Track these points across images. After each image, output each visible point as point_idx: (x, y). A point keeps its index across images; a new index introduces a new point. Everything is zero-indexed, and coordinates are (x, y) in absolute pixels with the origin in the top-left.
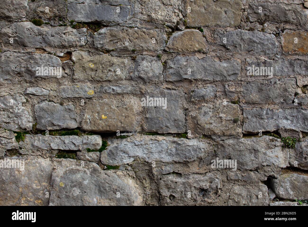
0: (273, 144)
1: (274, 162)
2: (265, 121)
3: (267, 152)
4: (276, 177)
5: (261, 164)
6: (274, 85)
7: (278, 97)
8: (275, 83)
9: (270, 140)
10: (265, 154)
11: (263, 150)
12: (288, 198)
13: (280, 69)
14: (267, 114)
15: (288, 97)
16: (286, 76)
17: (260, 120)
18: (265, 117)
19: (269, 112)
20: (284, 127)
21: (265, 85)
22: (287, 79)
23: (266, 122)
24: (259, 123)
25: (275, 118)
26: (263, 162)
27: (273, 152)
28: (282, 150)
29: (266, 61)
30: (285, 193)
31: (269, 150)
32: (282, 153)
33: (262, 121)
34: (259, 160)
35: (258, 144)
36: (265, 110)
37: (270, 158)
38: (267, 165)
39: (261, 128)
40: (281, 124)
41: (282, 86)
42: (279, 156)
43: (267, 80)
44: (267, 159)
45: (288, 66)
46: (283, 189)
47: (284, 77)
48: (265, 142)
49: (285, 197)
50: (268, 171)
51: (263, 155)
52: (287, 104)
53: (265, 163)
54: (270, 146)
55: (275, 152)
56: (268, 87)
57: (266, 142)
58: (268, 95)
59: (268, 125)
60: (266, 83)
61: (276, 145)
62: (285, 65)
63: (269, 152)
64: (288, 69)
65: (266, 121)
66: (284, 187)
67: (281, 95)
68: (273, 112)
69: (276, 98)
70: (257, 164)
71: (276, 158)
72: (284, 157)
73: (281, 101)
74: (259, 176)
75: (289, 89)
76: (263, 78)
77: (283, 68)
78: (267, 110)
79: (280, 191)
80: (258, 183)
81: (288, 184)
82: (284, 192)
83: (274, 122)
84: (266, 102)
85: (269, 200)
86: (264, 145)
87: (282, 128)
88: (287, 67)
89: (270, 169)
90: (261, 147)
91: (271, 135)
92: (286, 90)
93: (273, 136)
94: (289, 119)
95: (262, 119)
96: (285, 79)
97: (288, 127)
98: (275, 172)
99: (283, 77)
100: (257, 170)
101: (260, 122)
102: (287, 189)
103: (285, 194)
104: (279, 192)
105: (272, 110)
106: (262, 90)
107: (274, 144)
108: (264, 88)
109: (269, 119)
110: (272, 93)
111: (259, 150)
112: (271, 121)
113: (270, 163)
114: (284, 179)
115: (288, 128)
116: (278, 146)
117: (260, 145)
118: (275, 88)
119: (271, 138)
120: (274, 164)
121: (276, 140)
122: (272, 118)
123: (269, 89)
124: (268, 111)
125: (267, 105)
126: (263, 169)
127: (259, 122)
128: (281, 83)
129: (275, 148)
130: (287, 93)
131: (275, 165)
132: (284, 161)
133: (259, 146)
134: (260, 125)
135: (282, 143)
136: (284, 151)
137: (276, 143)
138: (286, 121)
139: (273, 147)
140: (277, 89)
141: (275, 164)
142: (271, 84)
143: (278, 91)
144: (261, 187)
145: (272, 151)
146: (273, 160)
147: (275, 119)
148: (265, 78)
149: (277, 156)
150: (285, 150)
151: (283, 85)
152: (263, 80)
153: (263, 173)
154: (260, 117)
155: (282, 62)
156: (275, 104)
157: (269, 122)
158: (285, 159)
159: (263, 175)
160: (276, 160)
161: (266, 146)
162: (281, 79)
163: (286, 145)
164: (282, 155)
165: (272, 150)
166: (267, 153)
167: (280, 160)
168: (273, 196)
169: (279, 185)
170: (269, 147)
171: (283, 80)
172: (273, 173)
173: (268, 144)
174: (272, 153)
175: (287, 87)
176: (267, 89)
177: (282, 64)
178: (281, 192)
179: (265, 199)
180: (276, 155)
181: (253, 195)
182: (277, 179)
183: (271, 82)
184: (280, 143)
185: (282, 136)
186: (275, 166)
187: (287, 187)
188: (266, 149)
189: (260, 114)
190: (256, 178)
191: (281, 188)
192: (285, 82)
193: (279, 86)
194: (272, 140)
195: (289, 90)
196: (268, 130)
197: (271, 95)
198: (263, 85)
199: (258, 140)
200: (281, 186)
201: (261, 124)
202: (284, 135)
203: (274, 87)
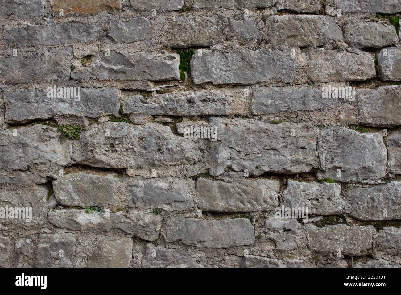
0: (46, 135)
1: (50, 159)
2: (33, 106)
3: (40, 145)
4: (54, 178)
5: (32, 162)
6: (40, 57)
7: (48, 74)
8: (43, 54)
9: (43, 130)
10: (37, 148)
11: (35, 144)
12: (73, 205)
13: (49, 36)
14: (36, 96)
15: (62, 72)
16: (59, 44)
17: (27, 104)
18: (33, 100)
19: (39, 94)
20: (60, 112)
21: (29, 58)
22: (60, 49)
23: (36, 107)
24: (26, 108)
25: (47, 101)
26: (35, 159)
27: (48, 145)
28: (61, 143)
29: (28, 26)
30: (68, 198)
31: (42, 143)
32: (61, 146)
33: (30, 106)
34: (29, 157)
35: (26, 136)
36: (32, 91)
37: (45, 154)
38: (41, 163)
39: (29, 115)
40: (56, 108)
41: (51, 58)
42: (56, 151)
43: (32, 51)
44: (41, 155)
45: (61, 31)
46: (65, 194)
47: (56, 46)
48: (36, 133)
49: (68, 204)
50: (44, 170)
51: (34, 150)
52: (63, 81)
53: (37, 160)
54: (43, 137)
55: (50, 145)
56: (33, 60)
57: (38, 133)
58: (33, 71)
59: (37, 111)
60: (30, 56)
61: (51, 136)
62: (56, 30)
63: (42, 146)
64: (62, 36)
65: (36, 105)
66: (65, 190)
67: (51, 70)
68: (43, 93)
69: (47, 74)
70: (27, 162)
71: (53, 153)
72: (64, 152)
73: (54, 78)
74: (33, 177)
75: (60, 61)
76: (27, 49)
77: (53, 35)
78: (35, 92)
79: (60, 196)
80: (32, 186)
81: (71, 186)
82: (66, 198)
83: (47, 106)
84: (33, 81)
85: (47, 208)
86: (35, 136)
87: (58, 113)
88: (60, 33)
89: (46, 168)
90: (32, 139)
91: (45, 124)
92: (56, 63)
93: (49, 124)
94: (66, 102)
95: (30, 102)
96: (57, 48)
97: (67, 112)
98: (54, 171)
99: (54, 46)
100: (28, 169)
101: (28, 106)
102: (71, 193)
103: (69, 200)
104: (59, 198)
105: (42, 90)
106: (25, 65)
107: (48, 135)
108: (27, 63)
109: (40, 102)
110: (39, 68)
111: (28, 144)
112: (42, 105)
113: (44, 160)
114: (64, 180)
115: (65, 113)
116: (53, 138)
117: (29, 136)
118: (43, 62)
119: (45, 127)
120: (50, 161)
121: (51, 130)
122: (43, 101)
123: (35, 63)
124: (38, 91)
125: (36, 85)
126: (37, 168)
127: (26, 106)
128: (51, 55)
129: (49, 140)
130: (60, 67)
131: (53, 162)
132: (64, 157)
133: (28, 138)
134: (27, 111)
135: (59, 134)
136: (64, 143)
137: (51, 133)
138: (63, 104)
139: (47, 139)
140: (44, 62)
141: (53, 160)
142: (37, 56)
143: (47, 64)
144: (35, 192)
145: (46, 145)
146: (49, 156)
147: (48, 103)
148: (30, 49)
149: (54, 151)
150: (64, 141)
151: (53, 57)
152: (27, 51)
153: (38, 173)
154: (26, 99)
155: (51, 27)
156: (46, 83)
157: (40, 106)
158: (65, 154)
159: (38, 176)
160: (53, 156)
161: (39, 138)
162: (52, 49)
163: (64, 135)
164: (61, 149)
165: (46, 143)
166: (40, 148)
167: (59, 155)
168: (53, 203)
169: (58, 188)
170: (42, 139)
171: (54, 50)
172: (51, 173)
173: (41, 136)
174: (47, 147)
175: (58, 59)
176: (31, 63)
177: (52, 29)
178: (63, 197)
179: (41, 207)
180: (53, 149)
181: (26, 203)
182: (57, 181)
183: (37, 54)
184: (56, 133)
185: (60, 124)
186: (53, 164)
187: (70, 190)
188: (38, 142)
189: (26, 96)
190: (30, 180)
191: (61, 192)
192: (56, 52)
193: (47, 58)
194: (46, 130)
195: (61, 63)
196: (39, 117)
197: (38, 70)
198: (27, 58)
199: (25, 131)
200: (62, 189)
201: (29, 109)
202: (62, 122)
203: (41, 60)
